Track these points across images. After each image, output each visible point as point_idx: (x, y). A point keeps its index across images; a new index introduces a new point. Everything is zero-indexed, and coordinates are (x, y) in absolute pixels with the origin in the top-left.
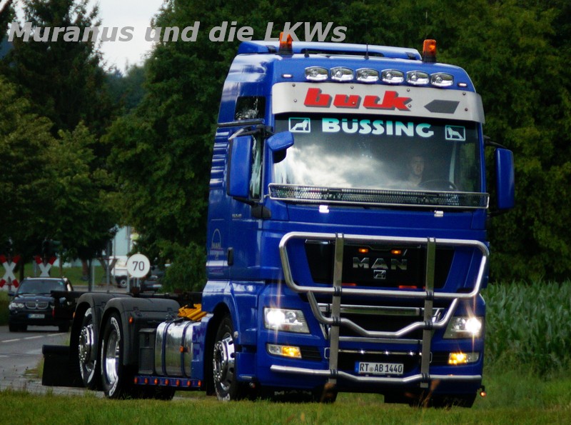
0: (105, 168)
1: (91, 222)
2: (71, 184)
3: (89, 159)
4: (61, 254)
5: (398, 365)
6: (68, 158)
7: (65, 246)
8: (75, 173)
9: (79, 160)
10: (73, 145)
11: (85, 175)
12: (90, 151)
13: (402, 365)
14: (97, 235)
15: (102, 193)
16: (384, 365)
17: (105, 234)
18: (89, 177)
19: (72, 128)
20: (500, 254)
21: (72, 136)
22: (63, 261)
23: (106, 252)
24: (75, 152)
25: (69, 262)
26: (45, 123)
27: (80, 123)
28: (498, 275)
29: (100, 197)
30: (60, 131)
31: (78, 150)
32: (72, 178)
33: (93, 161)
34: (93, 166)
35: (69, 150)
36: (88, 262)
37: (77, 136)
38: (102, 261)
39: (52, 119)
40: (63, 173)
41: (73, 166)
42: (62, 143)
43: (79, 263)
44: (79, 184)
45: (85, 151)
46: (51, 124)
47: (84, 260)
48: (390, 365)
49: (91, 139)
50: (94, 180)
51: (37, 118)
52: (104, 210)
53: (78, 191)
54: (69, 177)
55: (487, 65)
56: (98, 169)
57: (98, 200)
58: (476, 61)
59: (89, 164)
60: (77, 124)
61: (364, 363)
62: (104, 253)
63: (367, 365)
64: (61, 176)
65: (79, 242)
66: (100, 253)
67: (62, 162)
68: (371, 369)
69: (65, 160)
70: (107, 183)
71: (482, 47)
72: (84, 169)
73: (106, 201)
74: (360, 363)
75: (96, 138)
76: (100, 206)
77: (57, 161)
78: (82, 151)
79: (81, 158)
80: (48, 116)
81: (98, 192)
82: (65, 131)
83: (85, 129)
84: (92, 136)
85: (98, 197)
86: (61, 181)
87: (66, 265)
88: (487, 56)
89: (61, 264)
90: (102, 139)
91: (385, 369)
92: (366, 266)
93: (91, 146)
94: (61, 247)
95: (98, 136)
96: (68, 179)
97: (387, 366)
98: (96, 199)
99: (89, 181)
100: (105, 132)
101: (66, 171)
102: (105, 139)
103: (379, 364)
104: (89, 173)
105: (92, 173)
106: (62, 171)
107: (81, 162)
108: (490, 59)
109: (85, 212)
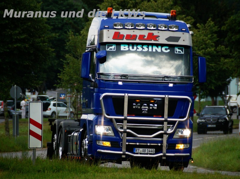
0: (223, 45)
1: (216, 76)
2: (204, 54)
3: (215, 40)
4: (200, 94)
5: (152, 149)
6: (203, 40)
7: (202, 89)
8: (207, 48)
9: (209, 40)
10: (206, 32)
11: (213, 49)
12: (215, 35)
13: (154, 149)
14: (219, 83)
15: (222, 59)
16: (147, 149)
17: (224, 82)
18: (215, 50)
19: (205, 23)
21: (205, 27)
22: (201, 97)
23: (225, 93)
24: (207, 36)
25: (204, 98)
26: (190, 20)
27: (209, 20)
29: (221, 61)
30: (198, 24)
31: (208, 35)
32: (205, 51)
33: (217, 41)
34: (217, 44)
35: (203, 35)
36: (215, 98)
37: (208, 27)
38: (223, 98)
39: (194, 18)
40: (200, 48)
41: (206, 44)
42: (199, 31)
43: (210, 99)
44: (209, 54)
45: (212, 36)
46: (193, 20)
47: (212, 98)
48: (149, 149)
49: (215, 29)
50: (218, 52)
51: (185, 17)
52: (223, 69)
53: (208, 58)
54: (204, 50)
56: (220, 46)
57: (220, 63)
59: (214, 43)
60: (208, 20)
61: (138, 149)
62: (224, 93)
63: (139, 149)
64: (199, 50)
65: (210, 87)
66: (222, 93)
67: (200, 42)
68: (141, 151)
69: (201, 41)
70: (225, 53)
72: (212, 46)
73: (224, 63)
74: (136, 148)
75: (218, 28)
76: (221, 66)
77: (197, 42)
78: (210, 35)
79: (210, 39)
80: (191, 16)
81: (220, 58)
82: (201, 25)
83: (212, 23)
84: (216, 27)
85: (220, 61)
86: (199, 53)
87: (202, 100)
89: (200, 100)
90: (222, 28)
91: (147, 151)
92: (139, 107)
93: (216, 32)
94: (199, 90)
95: (220, 27)
96: (203, 51)
97: (148, 150)
98: (219, 63)
99: (215, 53)
100: (224, 24)
101: (202, 47)
102: (224, 28)
103: (144, 149)
104: (214, 48)
105: (216, 48)
106: (199, 47)
107: (210, 41)
109: (212, 70)
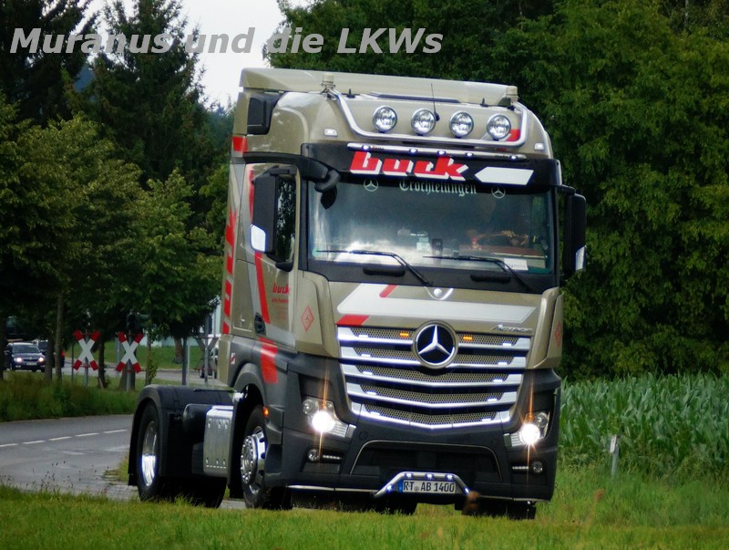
20: (683, 339)
28: (681, 364)
55: (672, 107)
58: (658, 103)
71: (665, 86)
88: (671, 97)
108: (674, 101)
